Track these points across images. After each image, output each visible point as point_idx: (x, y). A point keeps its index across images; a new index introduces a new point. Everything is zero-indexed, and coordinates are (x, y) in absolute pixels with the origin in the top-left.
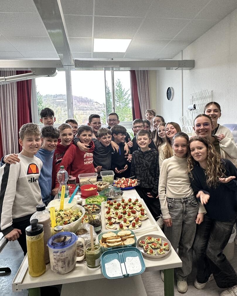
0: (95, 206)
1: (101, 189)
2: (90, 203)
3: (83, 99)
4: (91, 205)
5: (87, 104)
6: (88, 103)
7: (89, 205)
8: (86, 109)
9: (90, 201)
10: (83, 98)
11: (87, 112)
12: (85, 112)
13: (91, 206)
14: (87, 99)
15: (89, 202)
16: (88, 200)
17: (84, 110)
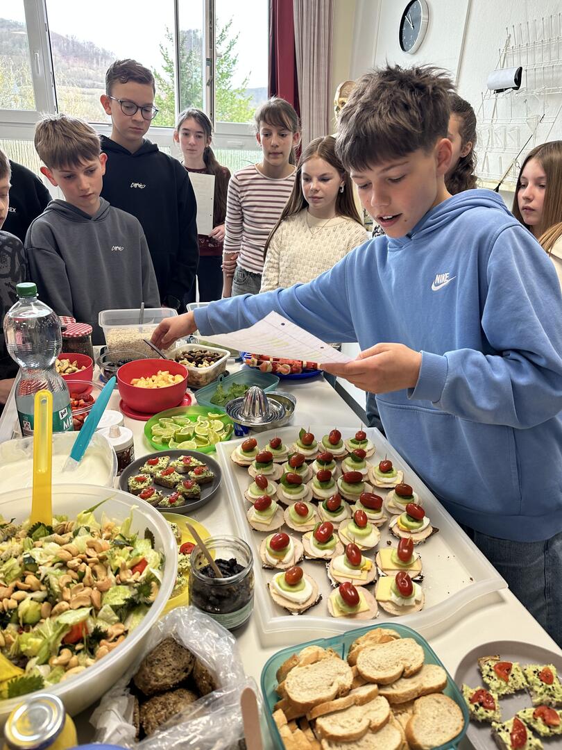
0: (194, 462)
1: (200, 376)
2: (165, 442)
3: (78, 45)
4: (174, 455)
5: (95, 66)
6: (98, 62)
7: (167, 458)
8: (90, 82)
9: (166, 434)
10: (81, 41)
11: (92, 94)
12: (88, 94)
13: (173, 463)
14: (93, 47)
15: (159, 440)
16: (156, 428)
17: (83, 87)
